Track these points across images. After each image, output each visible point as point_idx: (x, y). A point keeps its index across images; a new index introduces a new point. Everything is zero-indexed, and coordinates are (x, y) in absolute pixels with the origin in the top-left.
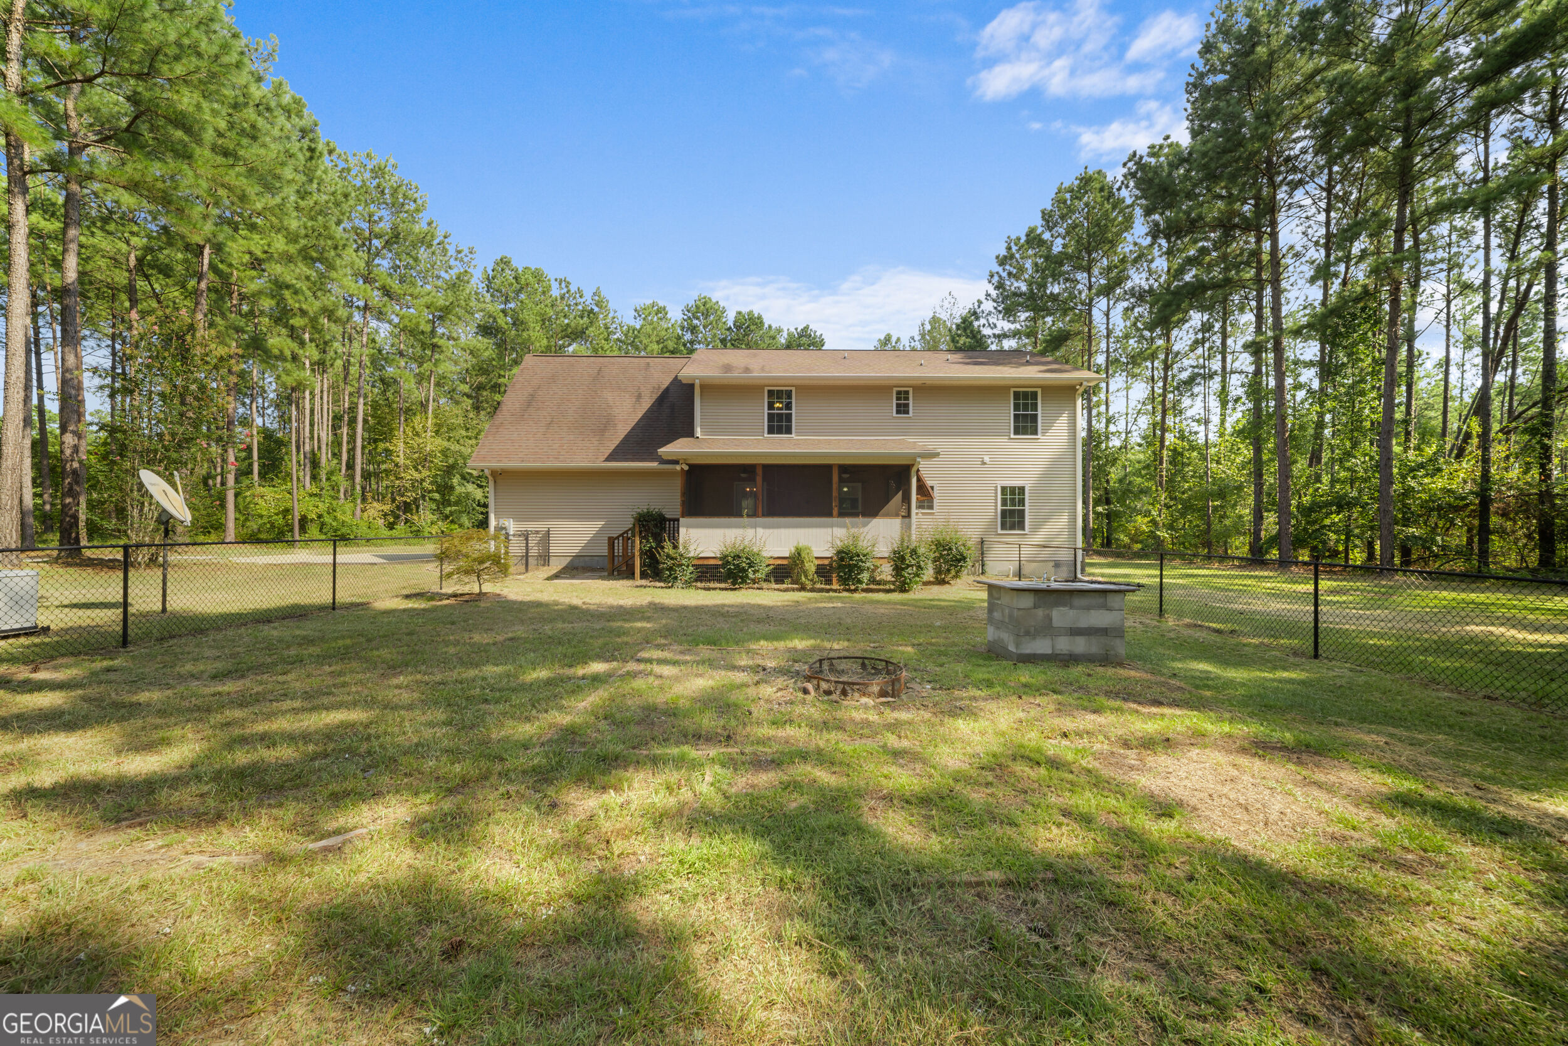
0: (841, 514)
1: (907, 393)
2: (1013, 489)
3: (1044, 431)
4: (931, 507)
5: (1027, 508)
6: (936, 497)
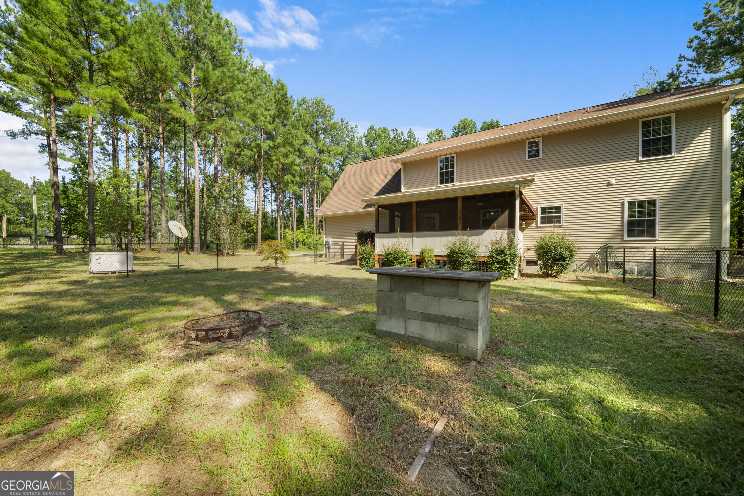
1: (537, 141)
2: (641, 204)
3: (678, 151)
4: (559, 222)
5: (658, 218)
6: (563, 215)
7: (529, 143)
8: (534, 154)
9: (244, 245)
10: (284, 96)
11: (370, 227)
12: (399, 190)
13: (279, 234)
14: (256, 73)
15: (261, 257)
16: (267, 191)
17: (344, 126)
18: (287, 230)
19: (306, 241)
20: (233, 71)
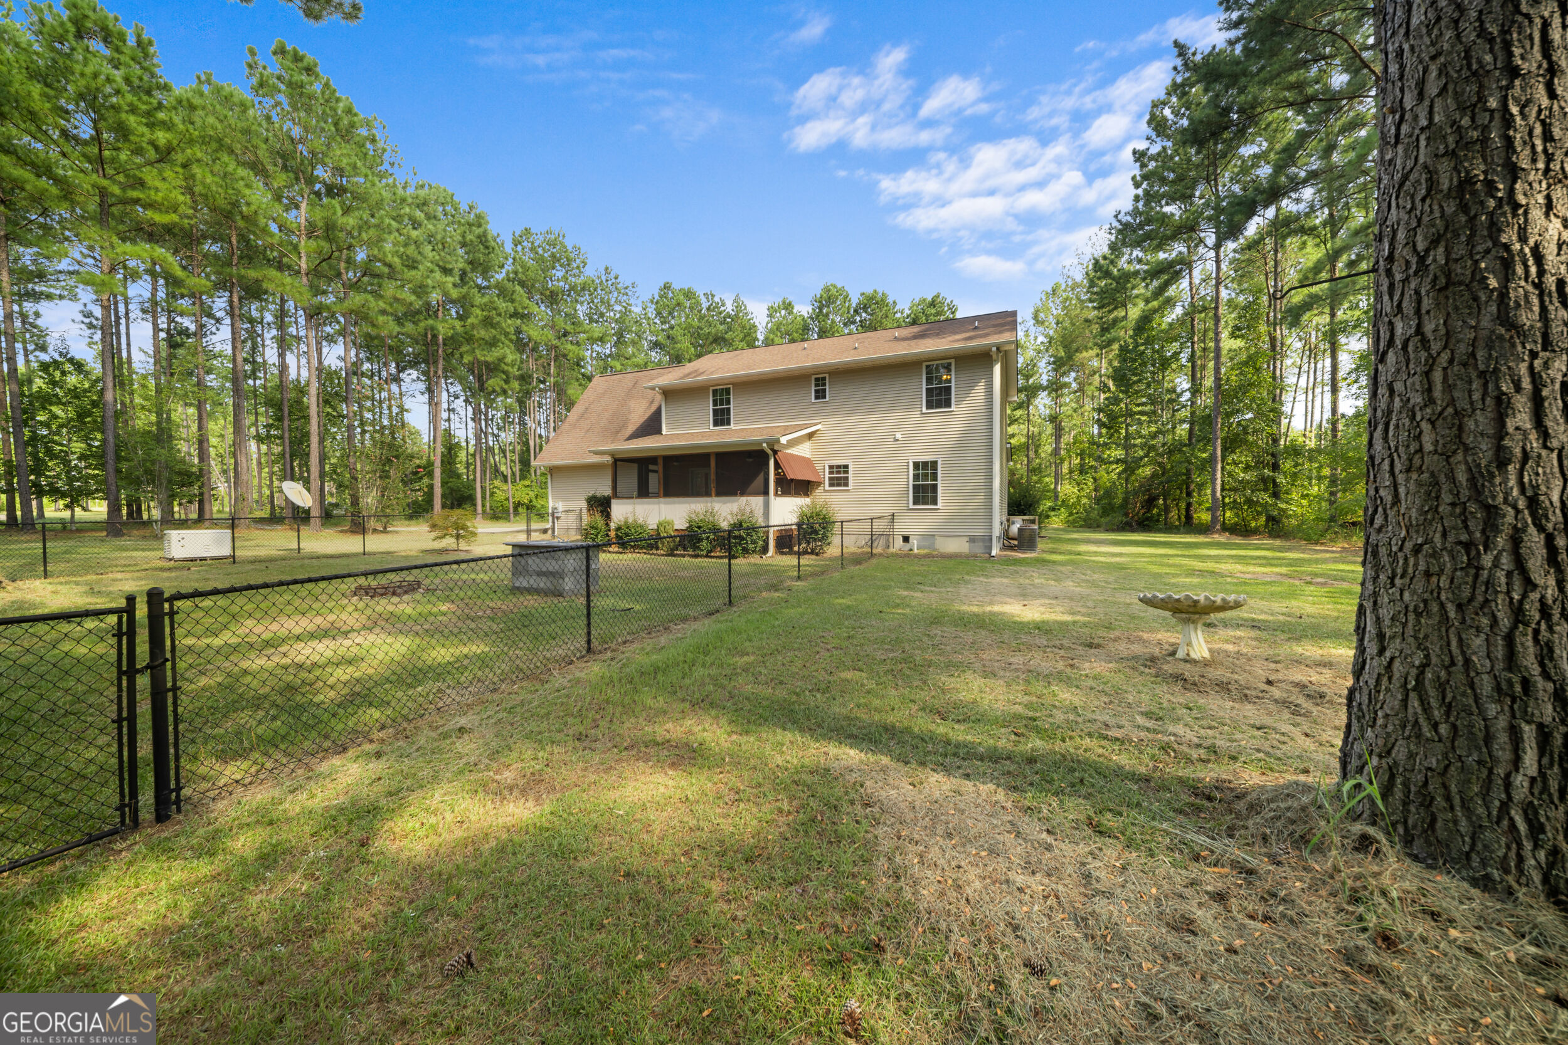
0: (718, 494)
1: (824, 379)
2: (925, 464)
3: (958, 402)
4: (846, 485)
5: (939, 483)
6: (850, 475)
7: (817, 380)
8: (820, 394)
9: (409, 511)
10: (483, 239)
11: (605, 490)
12: (658, 431)
13: (479, 490)
14: (424, 204)
15: (433, 535)
16: (457, 397)
17: (609, 284)
18: (497, 483)
19: (534, 503)
20: (381, 218)
